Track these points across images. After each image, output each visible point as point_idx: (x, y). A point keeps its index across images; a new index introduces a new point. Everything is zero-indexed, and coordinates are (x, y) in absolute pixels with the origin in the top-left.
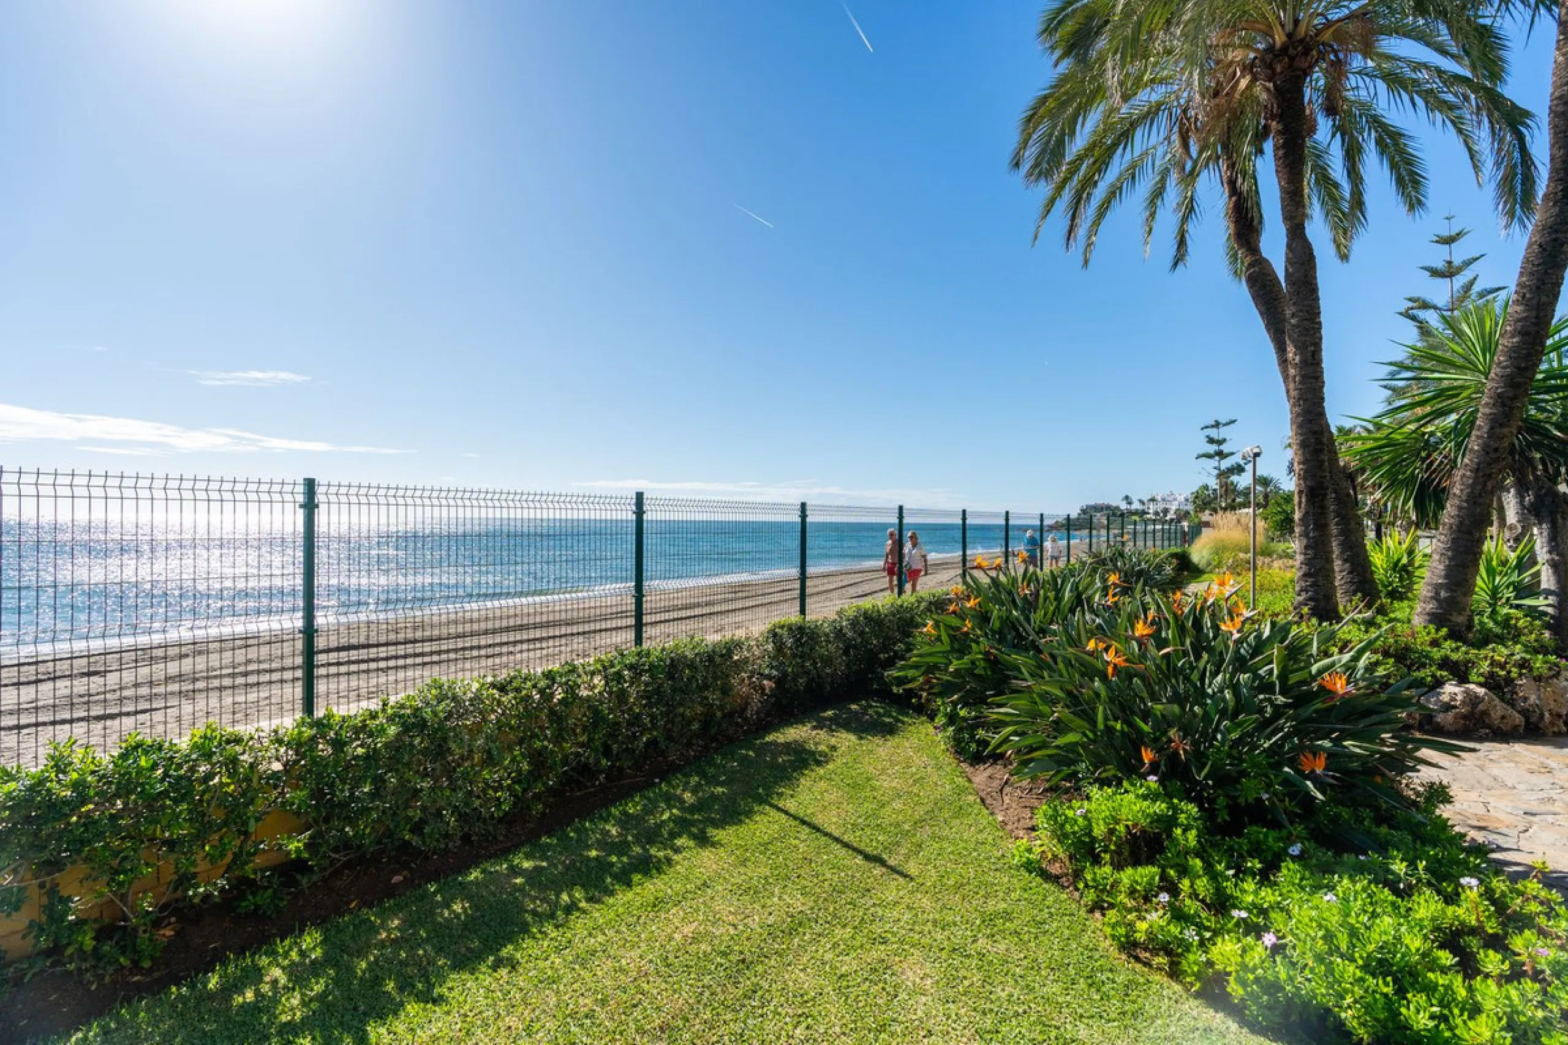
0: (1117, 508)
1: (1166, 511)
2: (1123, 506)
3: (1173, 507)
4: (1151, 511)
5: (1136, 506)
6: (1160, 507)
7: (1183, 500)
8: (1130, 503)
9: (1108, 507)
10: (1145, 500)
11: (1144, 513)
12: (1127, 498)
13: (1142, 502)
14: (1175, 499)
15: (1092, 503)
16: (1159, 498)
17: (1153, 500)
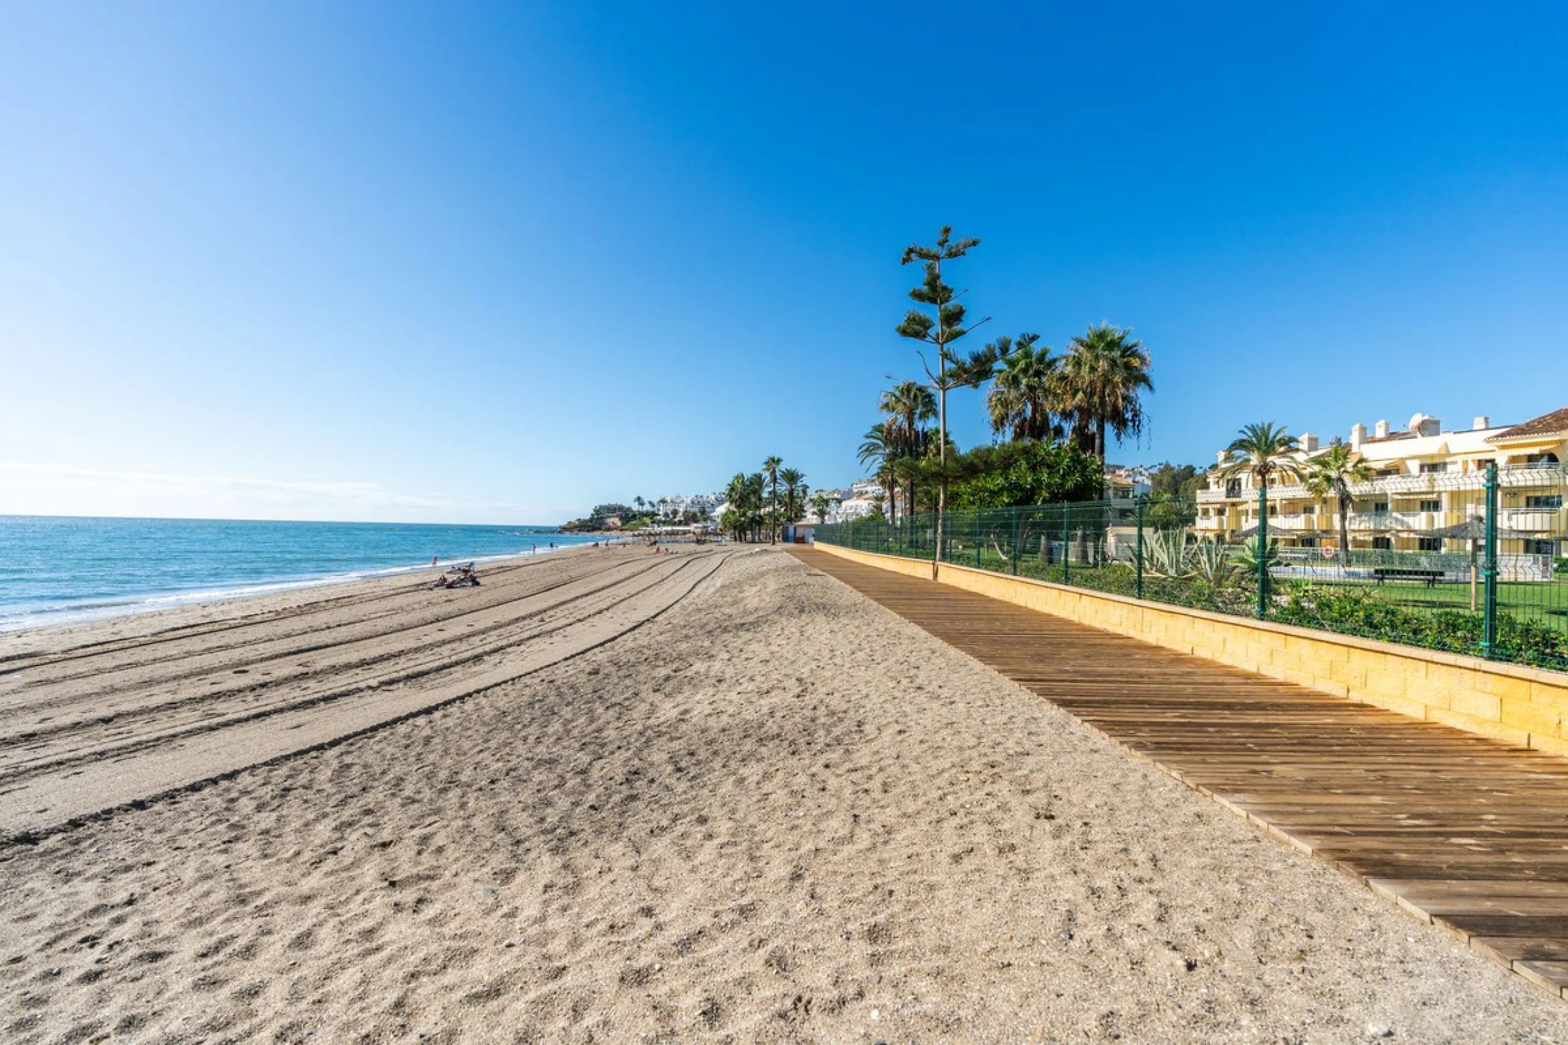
0: (629, 509)
1: (675, 512)
2: (635, 507)
3: (681, 510)
4: (661, 513)
5: (647, 508)
6: (670, 509)
7: (689, 502)
8: (642, 504)
9: (621, 508)
10: (655, 502)
11: (654, 514)
12: (639, 499)
13: (653, 505)
14: (682, 502)
15: (605, 503)
16: (668, 499)
17: (663, 501)
